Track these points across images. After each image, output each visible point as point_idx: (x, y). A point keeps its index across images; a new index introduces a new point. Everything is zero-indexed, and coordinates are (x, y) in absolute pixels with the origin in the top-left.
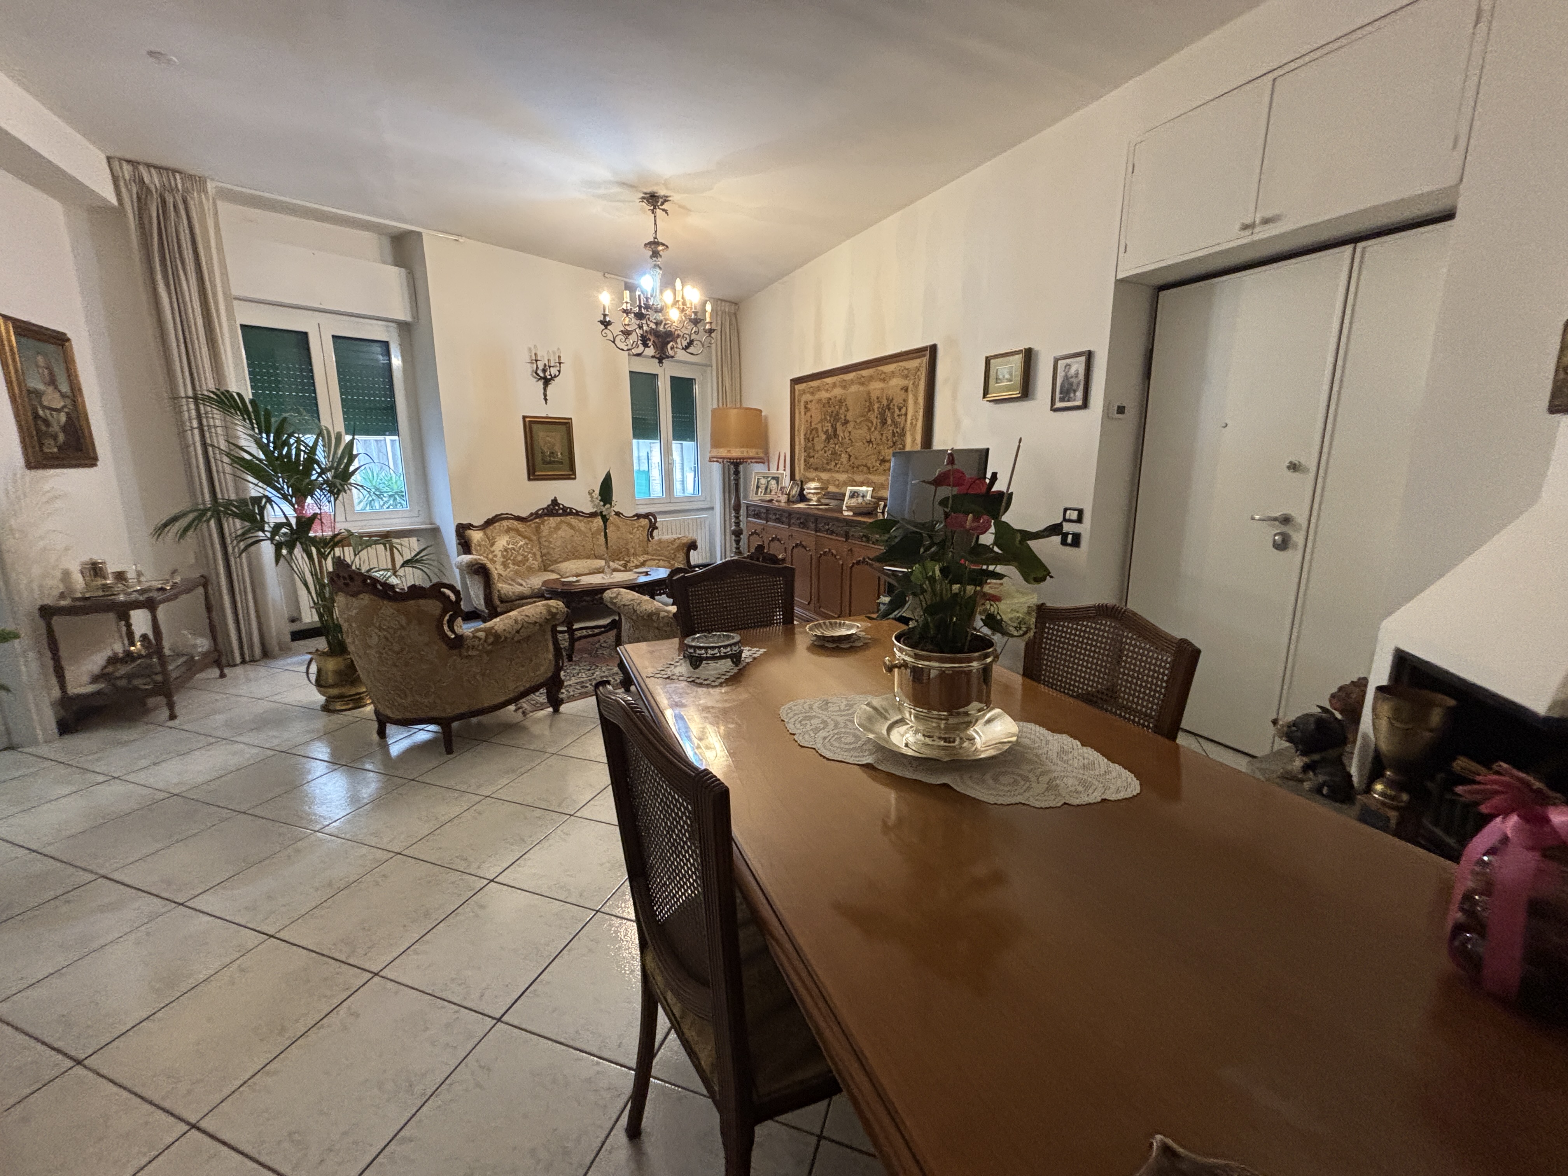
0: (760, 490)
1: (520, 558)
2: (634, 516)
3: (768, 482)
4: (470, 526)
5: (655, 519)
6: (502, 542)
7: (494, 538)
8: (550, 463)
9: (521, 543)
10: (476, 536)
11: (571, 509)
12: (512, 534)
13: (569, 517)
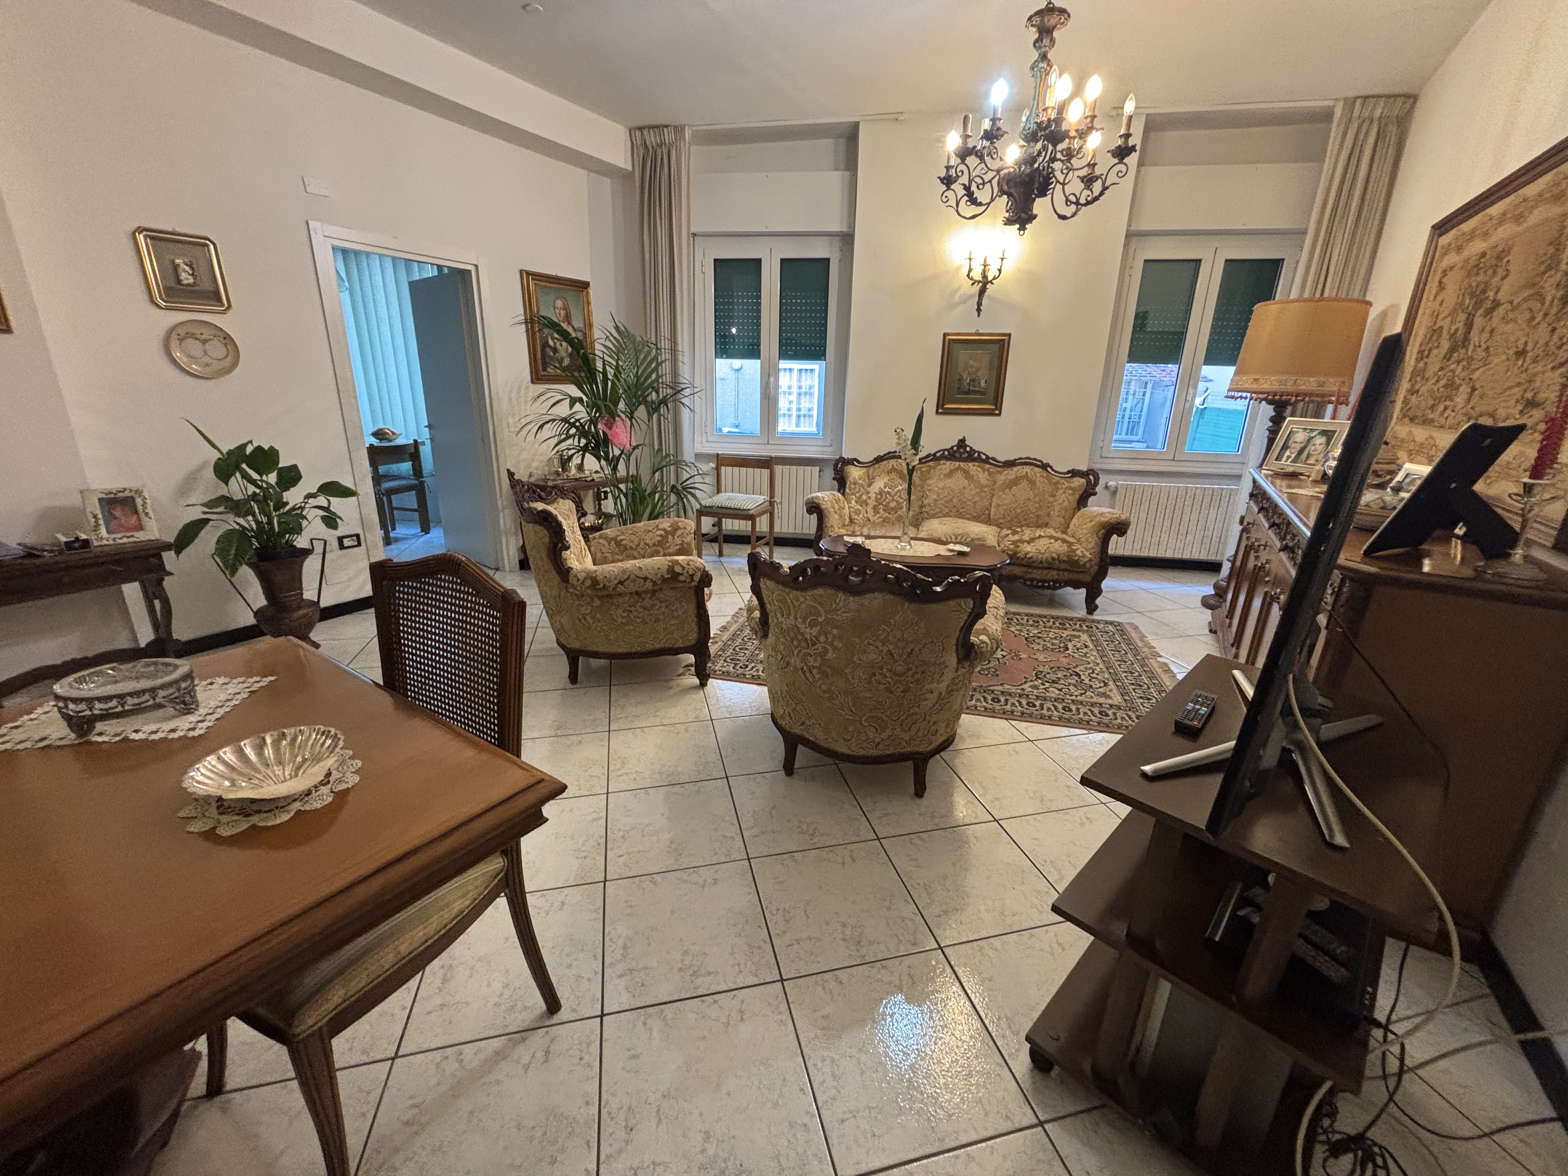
0: (1288, 453)
1: (893, 504)
2: (1069, 472)
3: (1310, 439)
4: (852, 462)
5: (1097, 479)
6: (879, 484)
7: (873, 478)
8: (968, 392)
9: (900, 488)
10: (854, 473)
11: (979, 453)
12: (893, 475)
13: (970, 464)
